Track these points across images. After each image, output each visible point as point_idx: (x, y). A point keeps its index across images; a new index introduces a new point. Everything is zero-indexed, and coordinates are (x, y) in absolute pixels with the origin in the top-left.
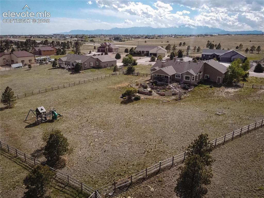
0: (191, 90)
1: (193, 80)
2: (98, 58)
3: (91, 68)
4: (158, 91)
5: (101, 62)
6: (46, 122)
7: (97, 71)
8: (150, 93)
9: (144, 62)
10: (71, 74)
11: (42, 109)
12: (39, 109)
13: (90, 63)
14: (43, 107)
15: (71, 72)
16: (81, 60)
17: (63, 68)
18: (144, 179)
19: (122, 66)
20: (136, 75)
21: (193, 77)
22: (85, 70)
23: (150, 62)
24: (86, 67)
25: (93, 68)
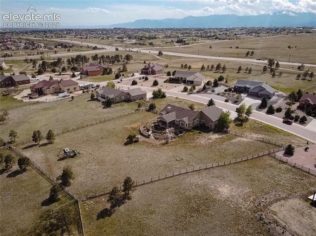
0: (181, 136)
1: (186, 126)
2: (129, 93)
3: (122, 102)
4: (155, 135)
5: (131, 96)
6: (69, 158)
7: (126, 105)
8: (148, 137)
9: (177, 92)
10: (104, 108)
11: (67, 150)
12: (66, 150)
13: (121, 97)
14: (68, 149)
15: (104, 106)
16: (113, 95)
17: (99, 101)
18: (102, 195)
19: (152, 98)
20: (155, 112)
21: (187, 124)
22: (116, 103)
23: (182, 92)
24: (117, 101)
25: (124, 101)
